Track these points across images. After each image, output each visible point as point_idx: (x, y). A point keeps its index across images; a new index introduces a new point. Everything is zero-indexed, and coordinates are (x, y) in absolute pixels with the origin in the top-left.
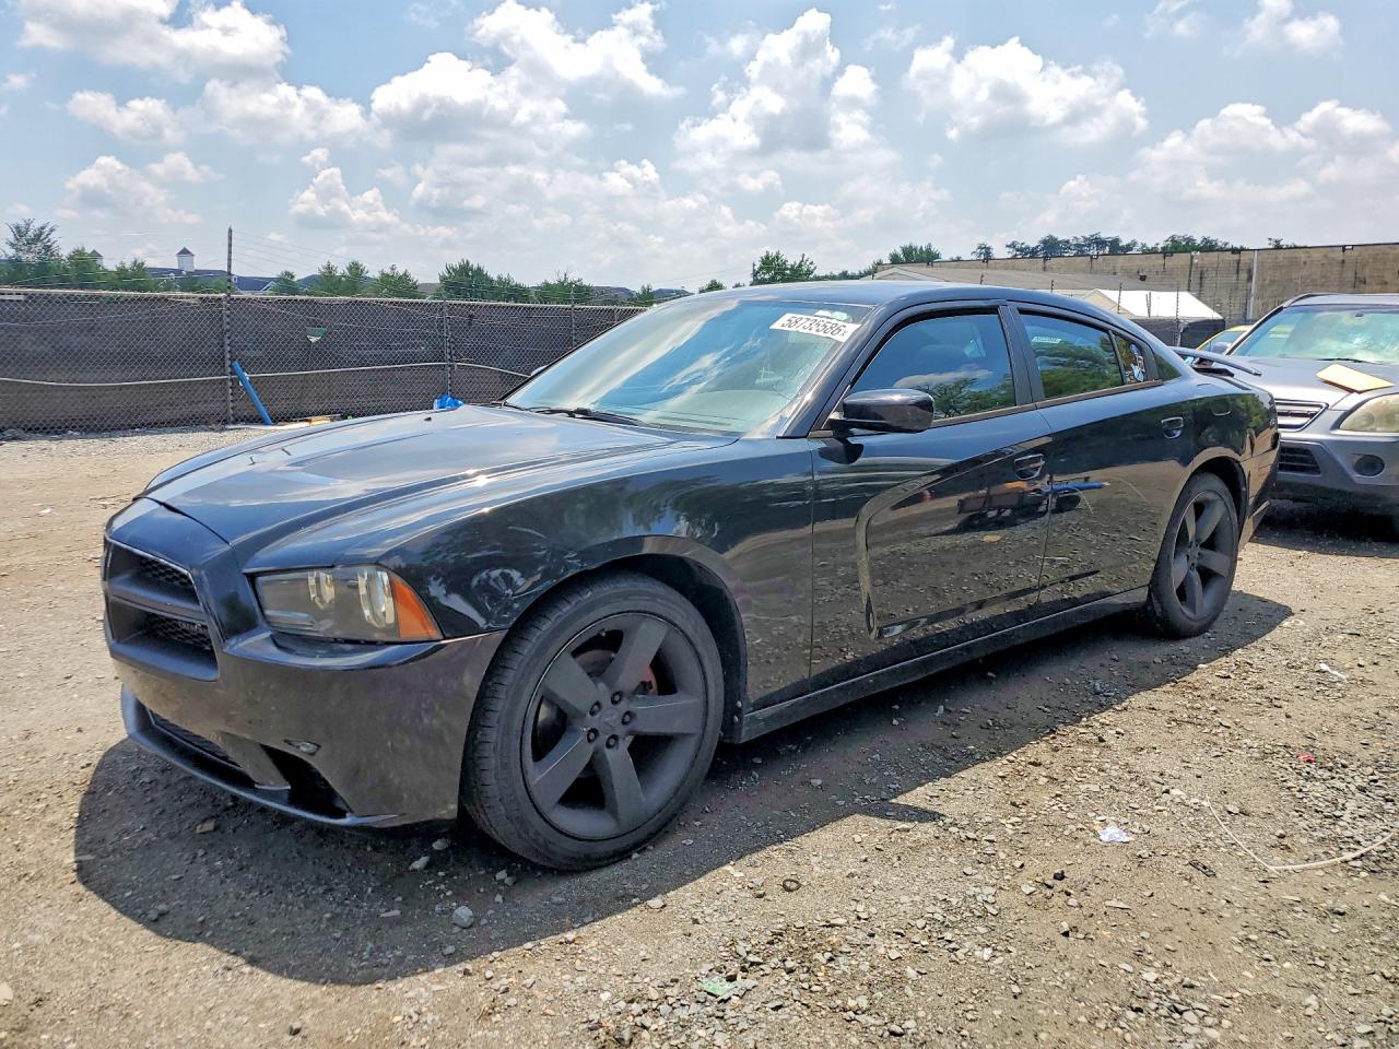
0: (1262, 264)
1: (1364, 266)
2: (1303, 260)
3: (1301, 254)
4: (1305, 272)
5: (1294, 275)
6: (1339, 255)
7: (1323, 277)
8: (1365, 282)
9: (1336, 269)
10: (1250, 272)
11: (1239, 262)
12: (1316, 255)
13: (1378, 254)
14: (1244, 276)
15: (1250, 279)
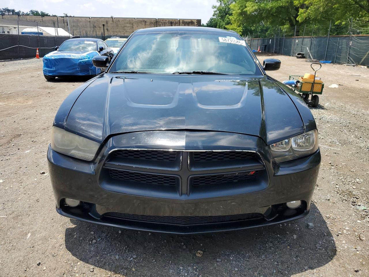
0: (70, 21)
1: (95, 23)
2: (80, 20)
3: (80, 19)
4: (81, 24)
5: (79, 24)
6: (88, 20)
7: (86, 25)
8: (96, 27)
9: (89, 23)
10: (67, 23)
11: (64, 20)
12: (83, 19)
13: (97, 20)
14: (66, 24)
15: (67, 25)
